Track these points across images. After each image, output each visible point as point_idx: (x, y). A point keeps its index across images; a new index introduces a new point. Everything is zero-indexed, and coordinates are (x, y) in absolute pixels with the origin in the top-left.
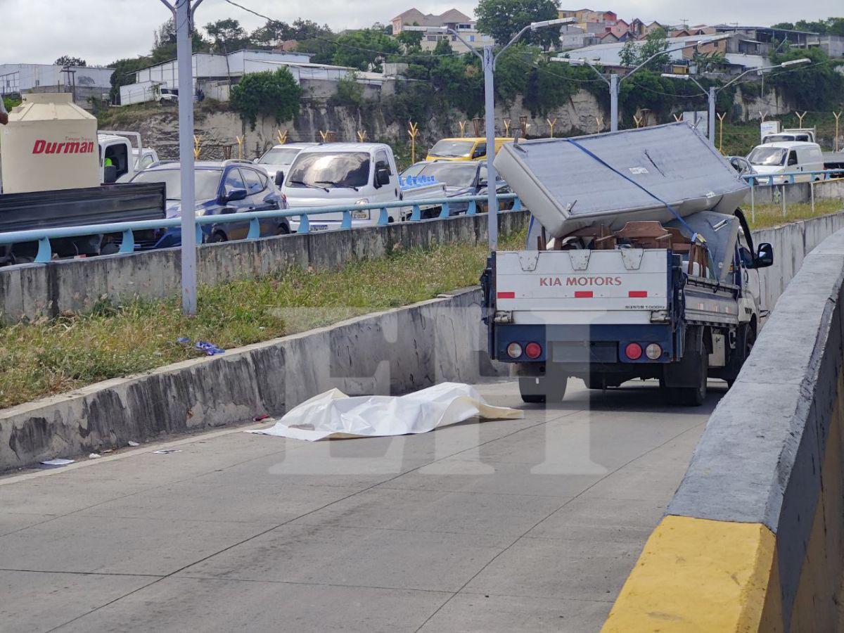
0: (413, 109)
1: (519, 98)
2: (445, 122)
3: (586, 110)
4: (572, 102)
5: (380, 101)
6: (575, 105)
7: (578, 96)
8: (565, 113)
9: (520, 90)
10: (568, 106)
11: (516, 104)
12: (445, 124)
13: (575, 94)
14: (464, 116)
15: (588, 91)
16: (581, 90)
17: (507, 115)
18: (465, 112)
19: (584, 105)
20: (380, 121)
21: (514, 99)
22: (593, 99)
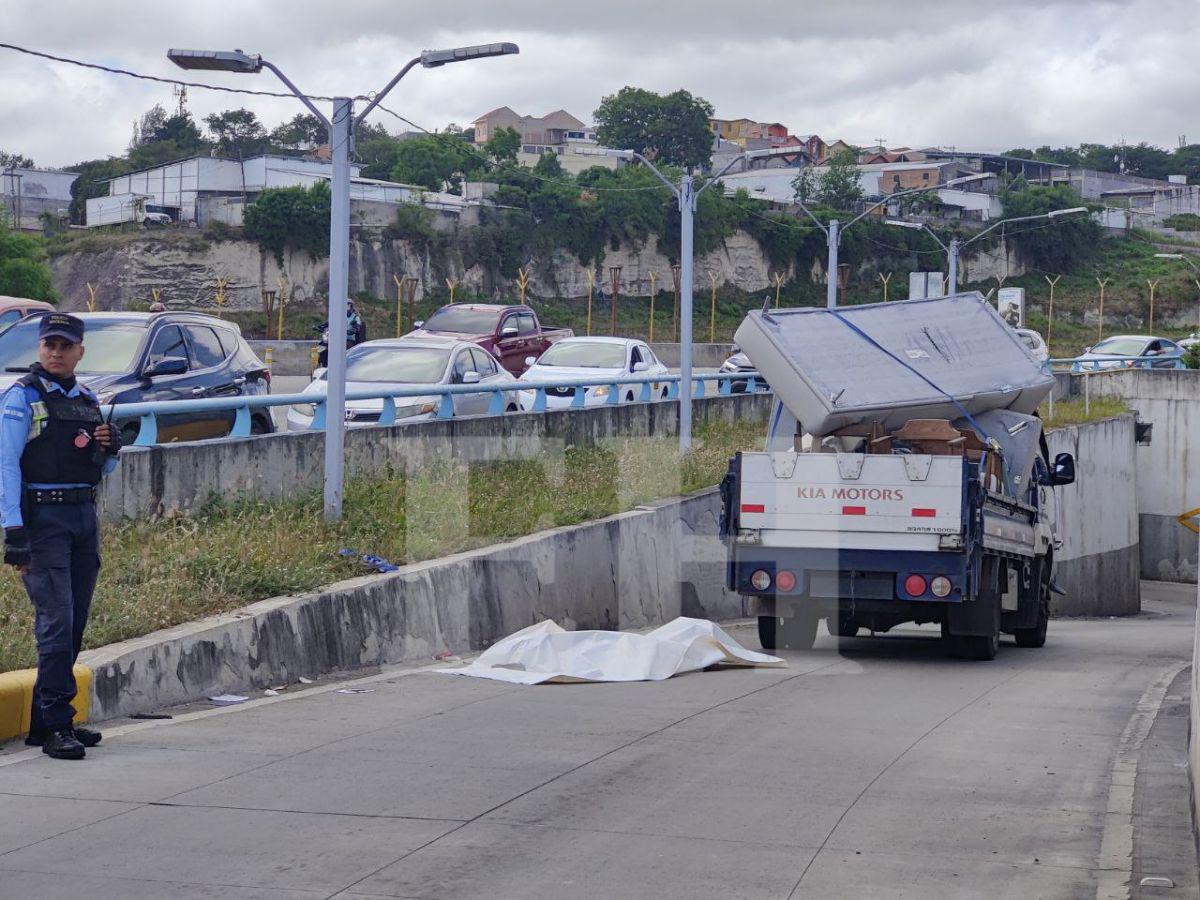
0: (504, 248)
1: (653, 239)
2: (547, 268)
3: (744, 258)
4: (726, 249)
5: (457, 235)
6: (729, 250)
7: (735, 238)
8: (716, 262)
9: (655, 228)
10: (720, 253)
11: (648, 246)
12: (548, 271)
13: (730, 235)
14: (575, 260)
15: (749, 232)
16: (739, 231)
17: (635, 262)
18: (577, 254)
19: (743, 252)
20: (456, 261)
21: (645, 240)
22: (755, 245)
